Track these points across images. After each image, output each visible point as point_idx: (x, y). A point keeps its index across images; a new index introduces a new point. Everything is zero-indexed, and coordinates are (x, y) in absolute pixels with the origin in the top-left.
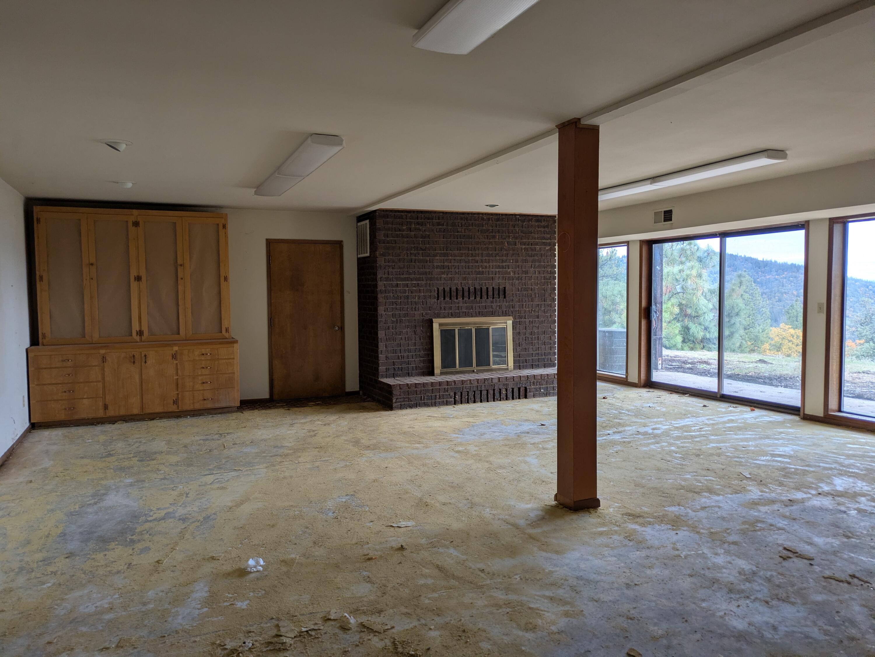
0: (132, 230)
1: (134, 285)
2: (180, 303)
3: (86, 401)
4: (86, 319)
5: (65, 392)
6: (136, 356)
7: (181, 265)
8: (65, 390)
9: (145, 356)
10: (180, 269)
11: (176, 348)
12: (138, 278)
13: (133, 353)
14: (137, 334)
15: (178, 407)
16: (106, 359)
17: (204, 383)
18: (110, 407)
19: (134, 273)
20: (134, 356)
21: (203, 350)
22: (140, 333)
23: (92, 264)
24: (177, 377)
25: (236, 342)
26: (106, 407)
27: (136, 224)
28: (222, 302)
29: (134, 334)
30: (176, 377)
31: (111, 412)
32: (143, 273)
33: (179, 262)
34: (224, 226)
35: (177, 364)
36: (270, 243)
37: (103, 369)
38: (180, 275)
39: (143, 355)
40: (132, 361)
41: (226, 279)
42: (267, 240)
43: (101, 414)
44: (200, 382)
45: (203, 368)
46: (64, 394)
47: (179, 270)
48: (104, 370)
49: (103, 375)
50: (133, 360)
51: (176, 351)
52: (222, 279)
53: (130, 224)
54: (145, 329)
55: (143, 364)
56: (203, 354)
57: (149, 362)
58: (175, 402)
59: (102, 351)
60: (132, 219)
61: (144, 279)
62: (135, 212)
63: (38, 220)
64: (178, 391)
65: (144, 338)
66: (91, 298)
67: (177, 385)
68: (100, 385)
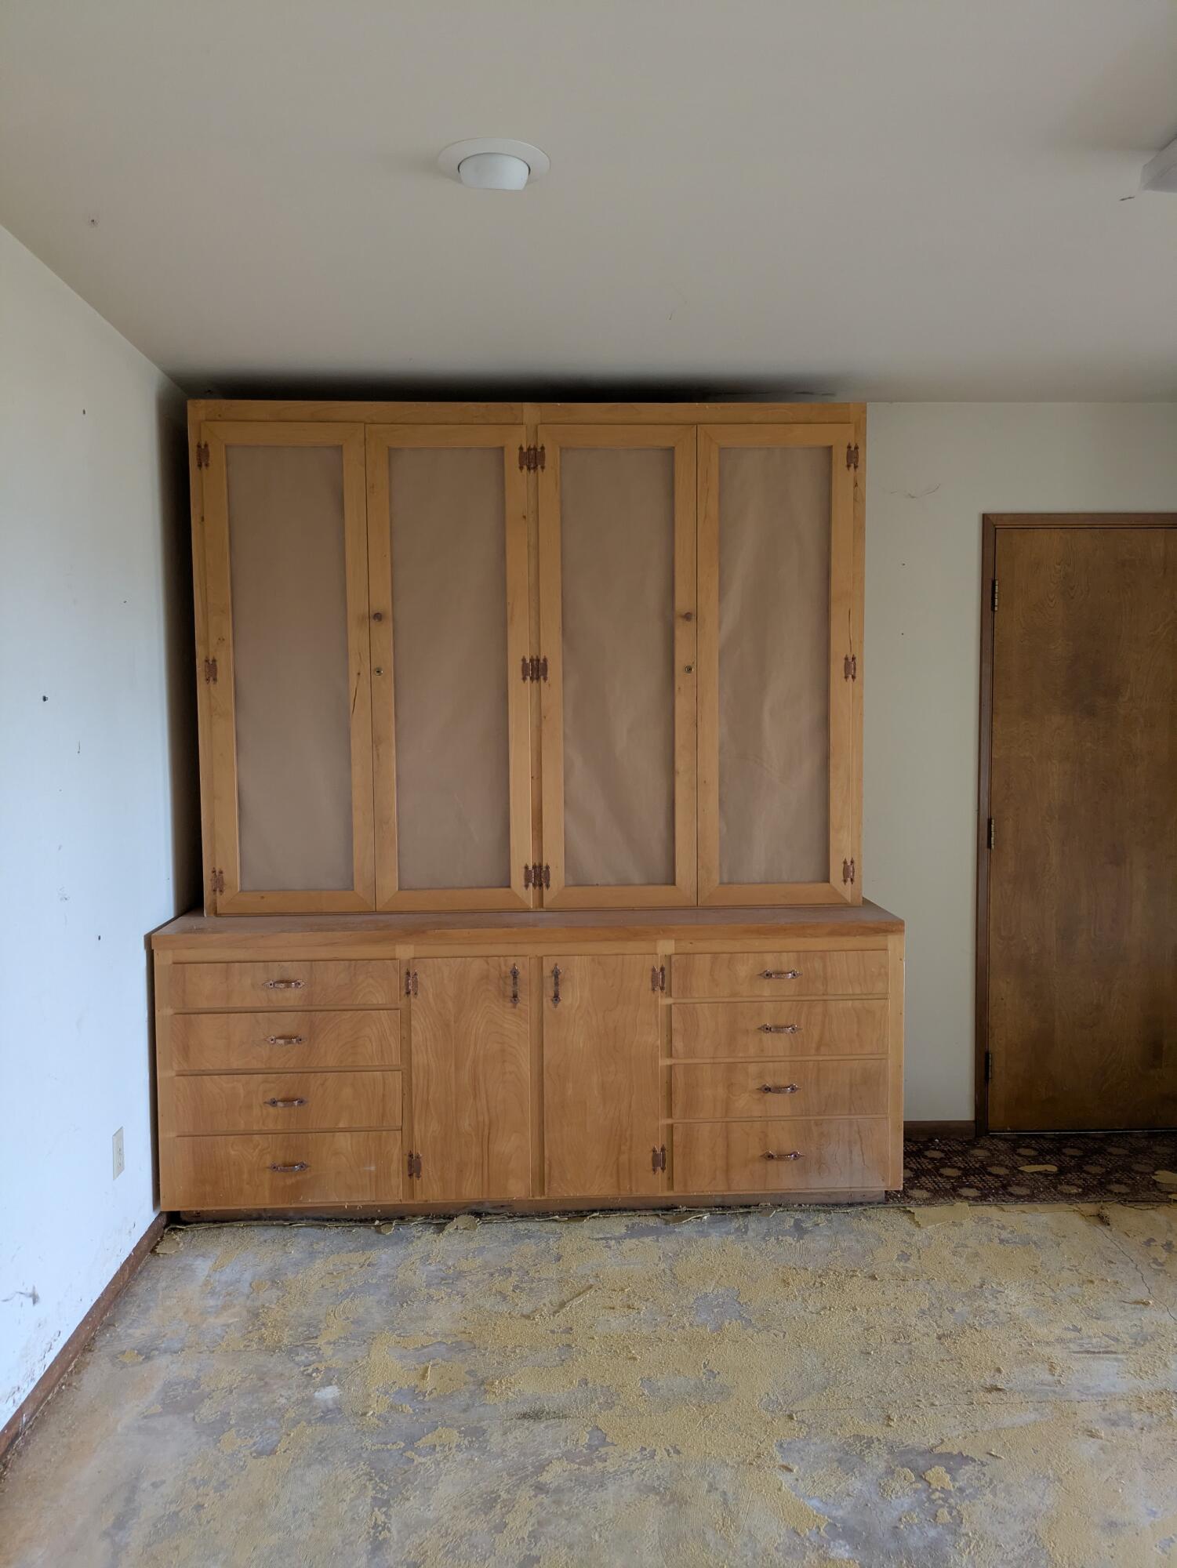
0: (518, 479)
1: (520, 691)
2: (680, 765)
3: (344, 1141)
4: (358, 819)
5: (274, 1103)
6: (523, 974)
7: (687, 617)
8: (272, 1096)
9: (556, 974)
10: (682, 632)
11: (666, 947)
12: (536, 670)
13: (512, 961)
14: (527, 880)
15: (671, 1179)
16: (416, 983)
17: (768, 1090)
18: (428, 1168)
19: (519, 650)
20: (515, 974)
21: (769, 958)
22: (538, 876)
23: (378, 617)
24: (668, 1062)
25: (892, 926)
26: (413, 1166)
27: (532, 459)
28: (832, 762)
29: (517, 878)
30: (664, 1062)
31: (432, 1191)
32: (553, 652)
33: (682, 604)
34: (853, 457)
35: (670, 1007)
36: (993, 528)
37: (406, 1022)
38: (682, 658)
39: (547, 972)
40: (510, 993)
41: (851, 667)
42: (986, 518)
43: (394, 1194)
44: (754, 1084)
45: (768, 1029)
46: (271, 1110)
47: (678, 633)
48: (410, 1025)
49: (406, 1042)
50: (511, 987)
51: (669, 958)
52: (837, 668)
53: (512, 458)
54: (554, 860)
55: (547, 1002)
56: (769, 975)
57: (568, 998)
58: (661, 1160)
59: (405, 951)
60: (517, 440)
61: (555, 669)
62: (530, 411)
63: (203, 452)
64: (670, 1115)
65: (549, 895)
66: (376, 741)
67: (670, 1093)
68: (396, 1080)
